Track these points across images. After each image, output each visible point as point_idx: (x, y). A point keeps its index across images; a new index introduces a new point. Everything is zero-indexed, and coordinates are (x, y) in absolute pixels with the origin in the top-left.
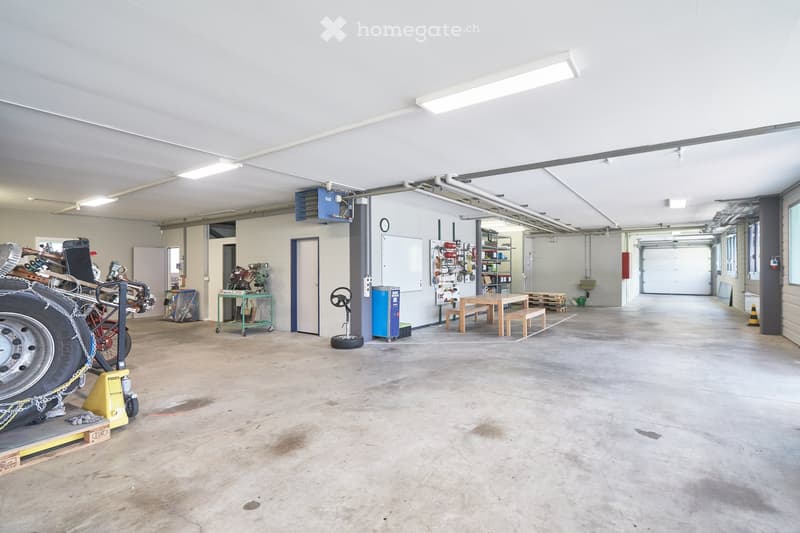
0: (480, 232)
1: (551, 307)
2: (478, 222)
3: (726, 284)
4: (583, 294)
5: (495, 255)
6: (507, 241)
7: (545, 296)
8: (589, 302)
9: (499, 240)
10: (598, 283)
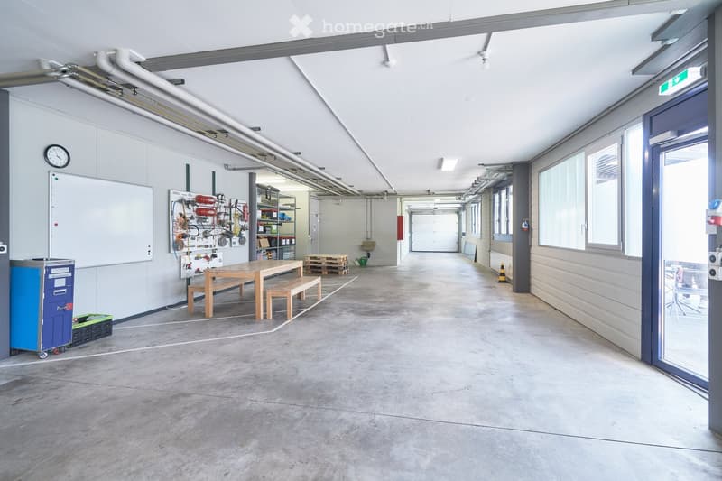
0: (253, 188)
1: (333, 270)
2: (252, 177)
3: (470, 243)
4: (365, 255)
5: (275, 215)
6: (291, 201)
7: (327, 259)
8: (370, 262)
9: (281, 200)
10: (378, 244)
